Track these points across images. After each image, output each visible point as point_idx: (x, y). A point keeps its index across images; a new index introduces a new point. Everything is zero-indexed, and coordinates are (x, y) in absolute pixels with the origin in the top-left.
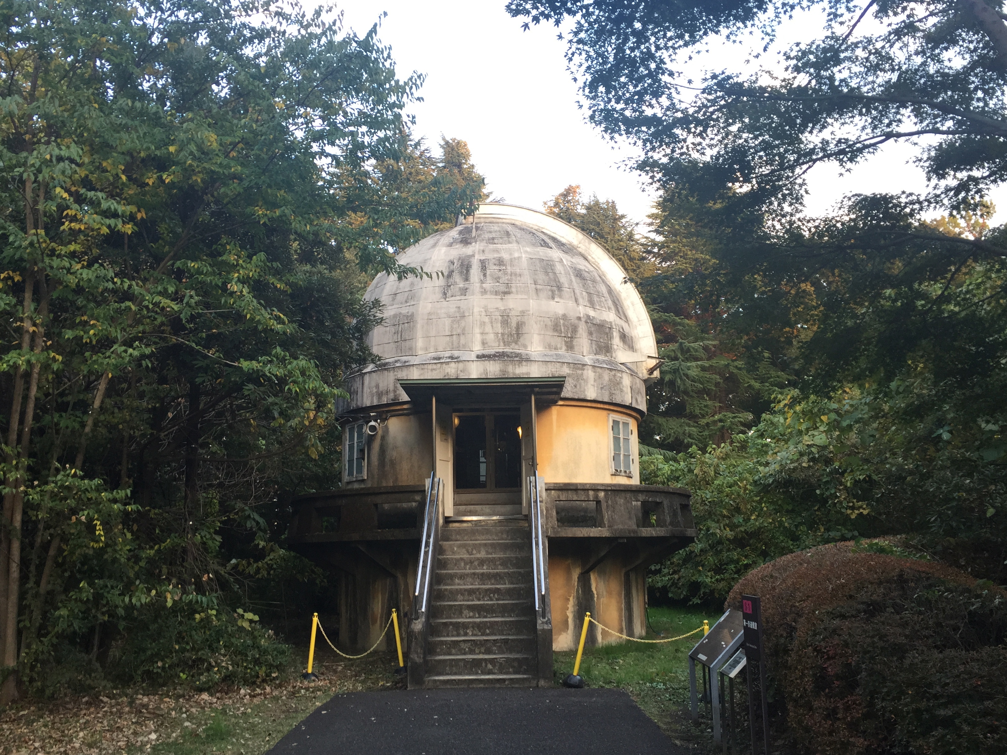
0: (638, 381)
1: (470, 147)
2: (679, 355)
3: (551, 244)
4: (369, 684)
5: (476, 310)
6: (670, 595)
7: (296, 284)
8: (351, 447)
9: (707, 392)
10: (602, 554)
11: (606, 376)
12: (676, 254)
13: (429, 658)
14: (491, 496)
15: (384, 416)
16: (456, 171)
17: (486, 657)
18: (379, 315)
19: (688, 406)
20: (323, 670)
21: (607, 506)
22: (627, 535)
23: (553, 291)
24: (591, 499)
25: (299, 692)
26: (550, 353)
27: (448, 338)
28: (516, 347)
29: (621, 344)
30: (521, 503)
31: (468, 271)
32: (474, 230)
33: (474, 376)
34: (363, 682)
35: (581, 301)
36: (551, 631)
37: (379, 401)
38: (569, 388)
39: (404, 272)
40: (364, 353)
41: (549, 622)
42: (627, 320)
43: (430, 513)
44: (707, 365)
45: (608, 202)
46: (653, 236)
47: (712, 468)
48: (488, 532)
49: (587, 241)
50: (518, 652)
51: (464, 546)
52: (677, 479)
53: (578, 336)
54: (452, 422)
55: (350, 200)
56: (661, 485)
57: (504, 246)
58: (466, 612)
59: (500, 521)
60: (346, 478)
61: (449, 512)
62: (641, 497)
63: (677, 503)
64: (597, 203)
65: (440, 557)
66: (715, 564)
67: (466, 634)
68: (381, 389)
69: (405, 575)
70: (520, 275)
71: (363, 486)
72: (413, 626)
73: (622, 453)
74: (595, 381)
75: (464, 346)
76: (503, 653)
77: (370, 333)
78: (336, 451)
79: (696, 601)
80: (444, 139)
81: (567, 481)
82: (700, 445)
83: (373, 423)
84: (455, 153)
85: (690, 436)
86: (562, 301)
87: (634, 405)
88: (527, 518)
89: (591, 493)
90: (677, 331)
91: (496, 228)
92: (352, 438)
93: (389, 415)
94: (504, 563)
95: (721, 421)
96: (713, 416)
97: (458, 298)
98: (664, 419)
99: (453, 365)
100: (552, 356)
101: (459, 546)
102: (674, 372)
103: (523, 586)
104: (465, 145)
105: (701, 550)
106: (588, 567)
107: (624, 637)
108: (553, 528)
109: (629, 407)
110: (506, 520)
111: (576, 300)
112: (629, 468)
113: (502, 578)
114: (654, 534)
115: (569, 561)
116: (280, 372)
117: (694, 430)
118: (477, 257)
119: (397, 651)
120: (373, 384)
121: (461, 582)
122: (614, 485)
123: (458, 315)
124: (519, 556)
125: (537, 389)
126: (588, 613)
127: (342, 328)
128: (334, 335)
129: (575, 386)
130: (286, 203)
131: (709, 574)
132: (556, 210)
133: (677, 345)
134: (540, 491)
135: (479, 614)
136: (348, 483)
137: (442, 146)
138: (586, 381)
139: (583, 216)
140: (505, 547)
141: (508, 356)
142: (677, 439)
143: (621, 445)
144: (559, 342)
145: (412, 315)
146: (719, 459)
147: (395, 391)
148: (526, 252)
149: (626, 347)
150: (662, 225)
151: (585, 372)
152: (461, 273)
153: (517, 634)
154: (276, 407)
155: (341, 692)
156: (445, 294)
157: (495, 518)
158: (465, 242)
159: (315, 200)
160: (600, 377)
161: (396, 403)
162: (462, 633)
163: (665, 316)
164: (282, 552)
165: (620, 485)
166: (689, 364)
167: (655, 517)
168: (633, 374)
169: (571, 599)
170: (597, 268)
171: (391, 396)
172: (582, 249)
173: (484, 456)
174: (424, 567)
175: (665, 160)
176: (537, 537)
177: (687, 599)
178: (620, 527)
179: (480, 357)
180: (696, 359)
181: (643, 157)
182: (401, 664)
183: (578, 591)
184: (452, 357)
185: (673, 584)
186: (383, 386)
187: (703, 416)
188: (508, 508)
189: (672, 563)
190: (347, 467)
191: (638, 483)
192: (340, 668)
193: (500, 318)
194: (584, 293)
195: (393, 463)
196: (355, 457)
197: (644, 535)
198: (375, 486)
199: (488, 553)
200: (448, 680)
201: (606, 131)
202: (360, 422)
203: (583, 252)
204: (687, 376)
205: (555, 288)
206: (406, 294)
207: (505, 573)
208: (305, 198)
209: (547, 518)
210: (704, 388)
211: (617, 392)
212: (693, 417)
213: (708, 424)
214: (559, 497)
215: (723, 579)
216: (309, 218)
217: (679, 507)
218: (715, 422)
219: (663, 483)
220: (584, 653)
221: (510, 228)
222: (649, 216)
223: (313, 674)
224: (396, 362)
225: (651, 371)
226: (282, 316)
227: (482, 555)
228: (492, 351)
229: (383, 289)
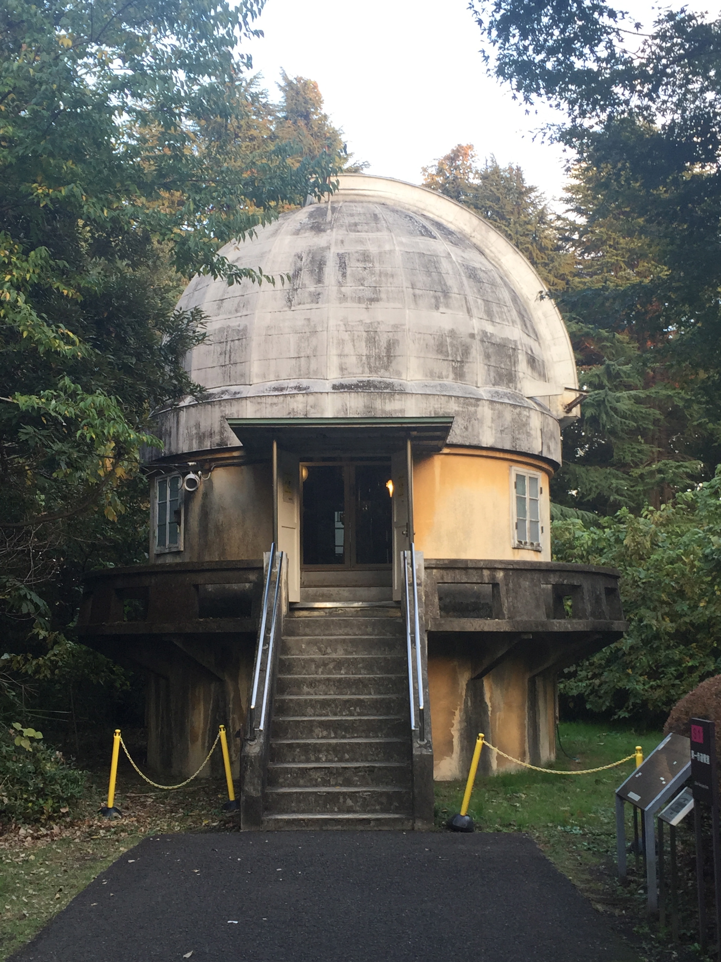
0: (551, 421)
1: (321, 89)
2: (606, 382)
3: (435, 232)
4: (189, 822)
5: (332, 323)
6: (588, 706)
7: (88, 289)
8: (162, 506)
9: (644, 432)
10: (500, 654)
11: (508, 415)
12: (604, 243)
13: (269, 790)
14: (350, 575)
15: (207, 467)
16: (301, 123)
17: (344, 790)
18: (200, 329)
19: (615, 450)
20: (127, 803)
21: (508, 591)
22: (534, 629)
23: (436, 298)
24: (486, 580)
25: (96, 832)
26: (433, 383)
27: (293, 361)
28: (387, 374)
29: (529, 371)
30: (391, 585)
31: (321, 269)
32: (329, 212)
33: (329, 414)
34: (181, 820)
35: (474, 311)
36: (431, 757)
37: (200, 446)
38: (458, 431)
39: (236, 274)
40: (180, 382)
41: (429, 746)
42: (537, 337)
43: (270, 598)
44: (643, 396)
45: (511, 169)
46: (573, 216)
47: (648, 538)
48: (347, 624)
49: (484, 227)
50: (387, 784)
51: (315, 643)
52: (600, 552)
53: (470, 360)
54: (298, 473)
55: (161, 174)
56: (579, 562)
57: (371, 235)
58: (317, 731)
59: (362, 609)
60: (155, 548)
61: (295, 596)
62: (554, 579)
63: (601, 585)
64: (496, 170)
65: (284, 657)
66: (650, 666)
67: (318, 760)
68: (202, 430)
69: (235, 679)
70: (392, 276)
71: (178, 560)
72: (247, 748)
73: (528, 518)
74: (493, 421)
75: (316, 372)
76: (367, 785)
77: (188, 354)
78: (141, 511)
79: (623, 714)
80: (285, 78)
81: (453, 556)
82: (632, 504)
83: (191, 476)
84: (301, 99)
85: (618, 491)
86: (449, 311)
87: (545, 454)
88: (400, 605)
89: (486, 573)
90: (603, 348)
91: (360, 210)
92: (163, 496)
93: (213, 464)
94: (369, 666)
95: (660, 471)
96: (649, 465)
97: (308, 306)
98: (583, 469)
99: (300, 398)
100: (435, 386)
101: (309, 643)
102: (599, 405)
103: (393, 697)
104: (315, 87)
105: (632, 648)
106: (480, 671)
107: (527, 764)
108: (435, 619)
109: (539, 457)
110: (372, 608)
111: (469, 311)
112: (537, 539)
113: (365, 686)
114: (570, 628)
115: (456, 663)
116: (69, 411)
117: (624, 485)
118: (334, 250)
119: (225, 778)
120: (192, 423)
121: (311, 691)
122: (518, 563)
123: (307, 330)
124: (389, 657)
125: (415, 433)
126: (481, 735)
127: (150, 348)
128: (139, 356)
129: (466, 428)
130: (73, 178)
131: (641, 679)
132: (440, 180)
133: (603, 367)
134: (418, 570)
135: (335, 733)
136: (158, 556)
137: (282, 88)
138: (480, 421)
139: (476, 188)
140: (370, 645)
141: (375, 387)
142: (600, 496)
143: (527, 507)
144: (446, 368)
145: (245, 329)
146: (657, 524)
147: (221, 433)
148: (401, 243)
149: (536, 375)
150: (585, 202)
151: (480, 409)
152: (312, 272)
153: (388, 760)
154: (63, 458)
155: (152, 833)
156: (290, 301)
157: (356, 605)
158: (317, 228)
159: (114, 173)
160: (500, 416)
161: (223, 449)
162: (313, 758)
163: (587, 328)
164: (70, 644)
165: (525, 563)
166: (618, 394)
167: (569, 603)
168: (545, 411)
169: (457, 712)
170: (497, 266)
171: (217, 439)
172: (477, 239)
173: (342, 520)
174: (263, 671)
175: (598, 129)
176: (413, 632)
177: (610, 712)
178: (525, 618)
179: (338, 388)
180: (628, 387)
181: (569, 125)
182: (232, 797)
183: (466, 702)
184: (299, 388)
185: (593, 691)
186: (205, 425)
187: (636, 466)
188: (374, 591)
189: (591, 664)
190: (157, 534)
191: (549, 560)
192: (150, 800)
193: (365, 334)
194: (480, 301)
195: (219, 531)
196: (168, 521)
197: (556, 629)
198: (195, 560)
199: (347, 652)
200: (294, 820)
201: (518, 90)
202: (175, 473)
203: (478, 243)
204: (615, 410)
205: (440, 294)
206: (237, 300)
207: (369, 679)
208: (100, 172)
209: (427, 606)
210: (638, 428)
211: (523, 437)
212: (623, 466)
213: (642, 476)
214: (442, 578)
215: (659, 686)
216: (107, 199)
217: (603, 592)
218: (652, 474)
219: (582, 557)
220: (475, 784)
221: (378, 210)
222: (567, 190)
223: (115, 809)
224: (223, 393)
225: (569, 408)
226: (71, 334)
227: (340, 654)
228: (353, 380)
229: (204, 294)
